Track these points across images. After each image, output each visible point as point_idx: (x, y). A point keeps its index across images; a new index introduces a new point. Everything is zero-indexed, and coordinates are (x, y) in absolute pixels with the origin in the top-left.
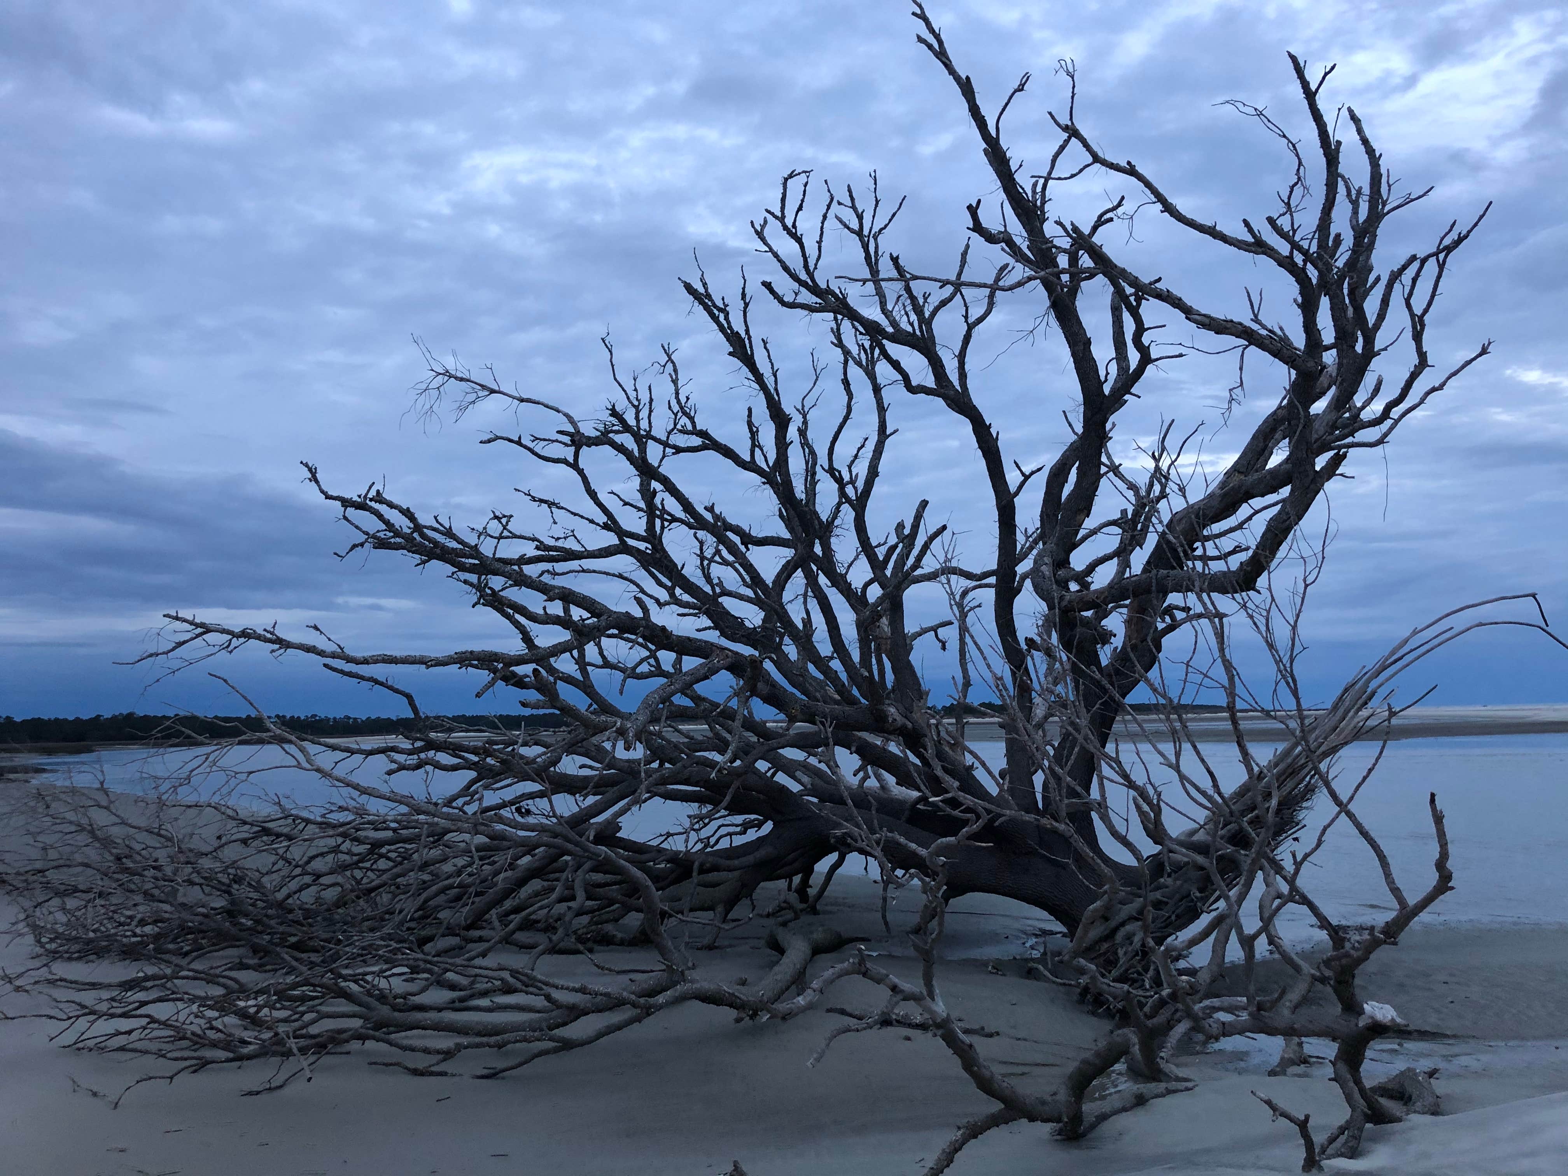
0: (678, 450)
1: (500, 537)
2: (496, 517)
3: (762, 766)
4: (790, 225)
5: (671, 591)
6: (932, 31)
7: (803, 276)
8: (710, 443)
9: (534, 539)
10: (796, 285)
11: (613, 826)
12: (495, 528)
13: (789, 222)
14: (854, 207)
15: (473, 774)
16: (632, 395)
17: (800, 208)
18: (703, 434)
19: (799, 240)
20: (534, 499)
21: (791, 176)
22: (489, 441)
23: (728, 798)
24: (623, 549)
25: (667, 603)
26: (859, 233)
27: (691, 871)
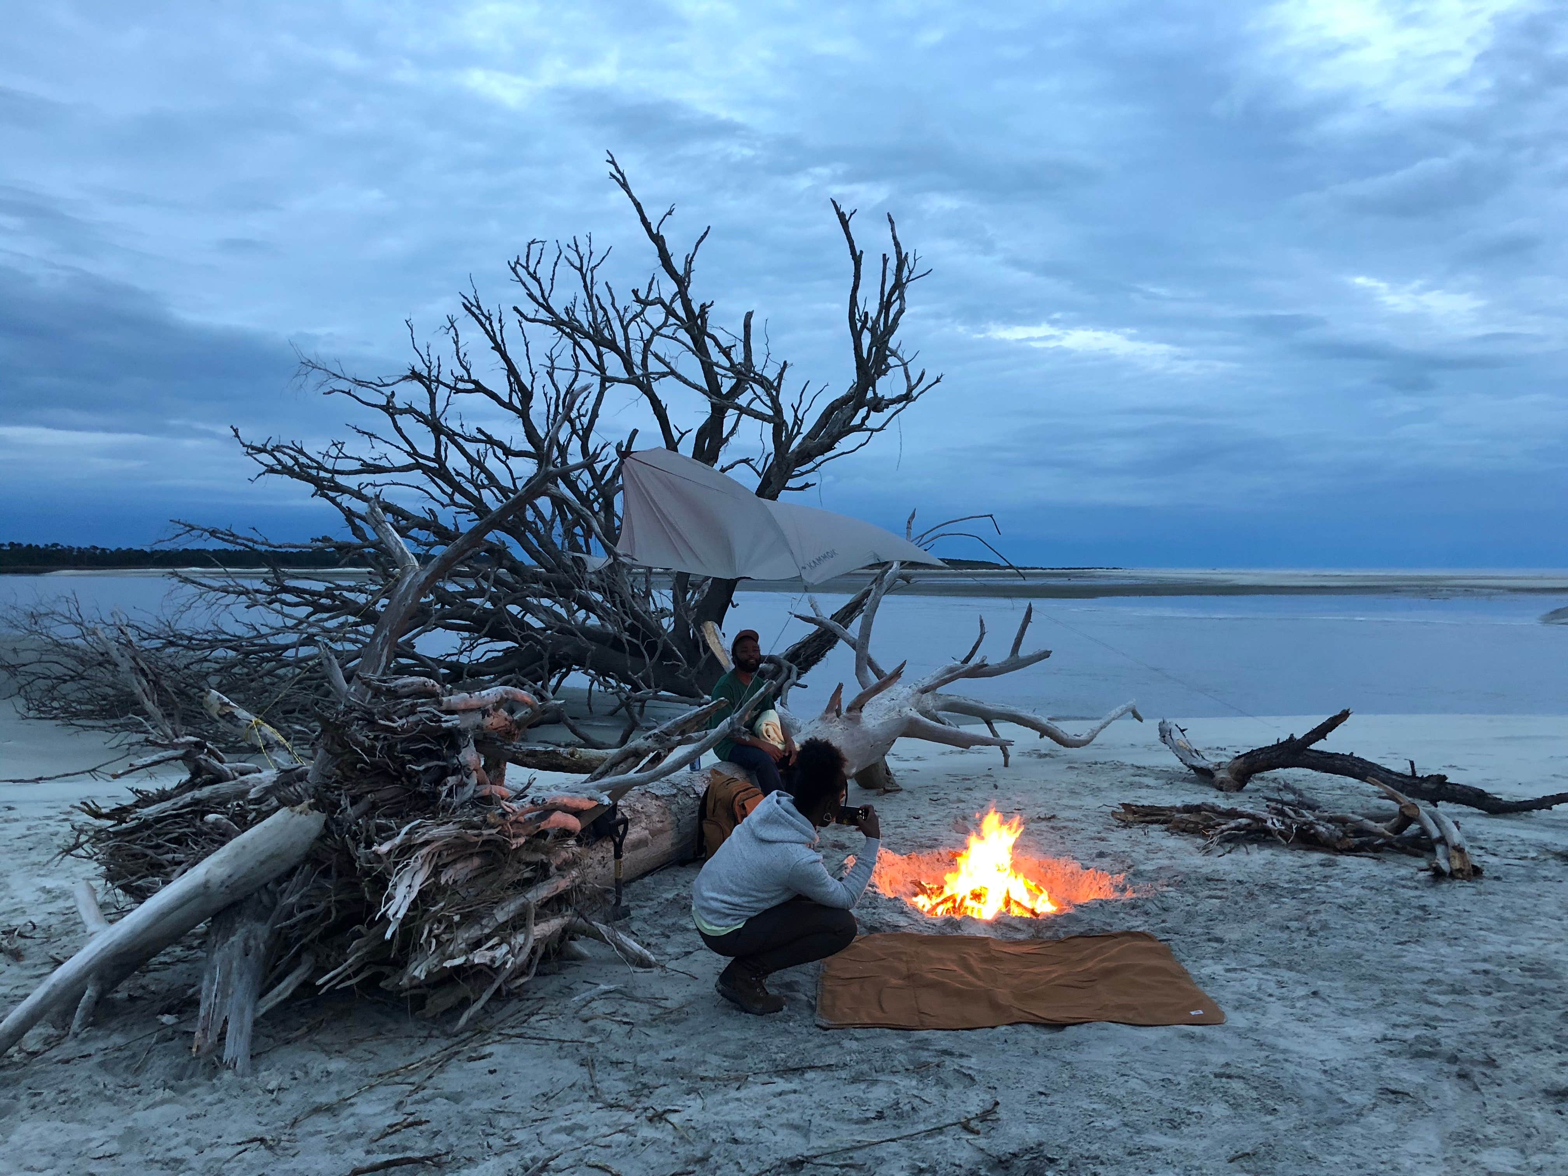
0: (458, 391)
1: (337, 458)
2: (334, 444)
3: (514, 609)
4: (532, 271)
5: (451, 497)
6: (619, 171)
7: (541, 300)
8: (479, 388)
9: (359, 459)
10: (536, 306)
11: (410, 644)
12: (334, 452)
13: (532, 270)
14: (577, 251)
15: (311, 609)
16: (426, 358)
17: (539, 262)
18: (476, 383)
19: (538, 281)
20: (359, 431)
21: (533, 242)
22: (329, 393)
23: (486, 629)
24: (418, 466)
25: (448, 505)
26: (580, 269)
27: (462, 673)
